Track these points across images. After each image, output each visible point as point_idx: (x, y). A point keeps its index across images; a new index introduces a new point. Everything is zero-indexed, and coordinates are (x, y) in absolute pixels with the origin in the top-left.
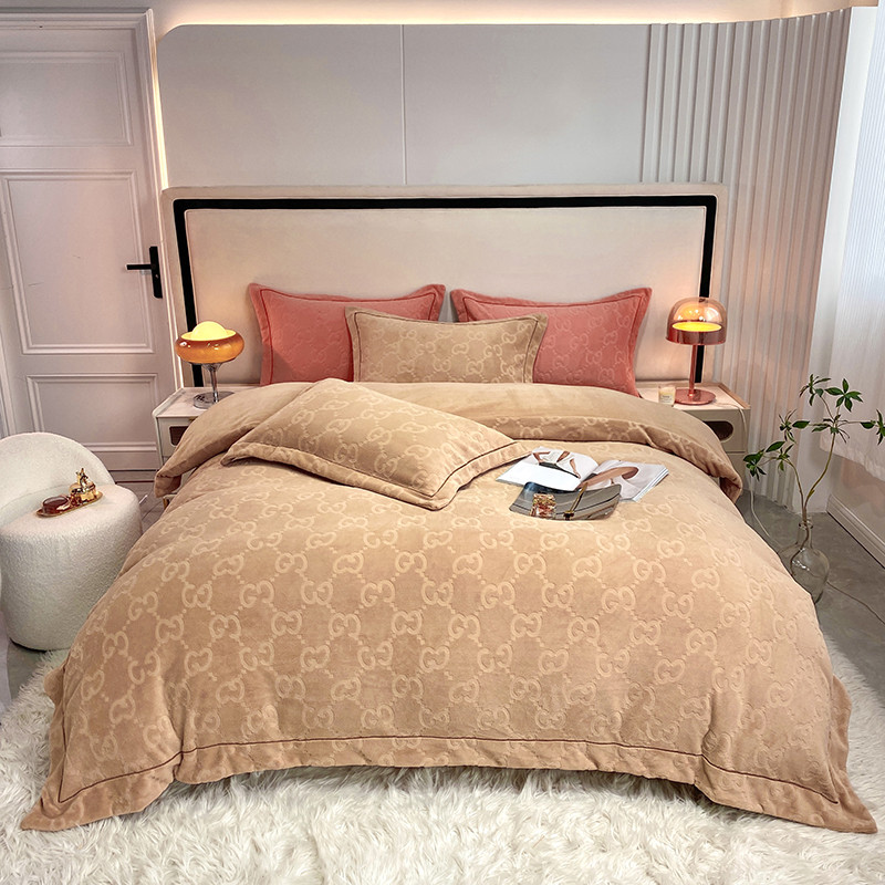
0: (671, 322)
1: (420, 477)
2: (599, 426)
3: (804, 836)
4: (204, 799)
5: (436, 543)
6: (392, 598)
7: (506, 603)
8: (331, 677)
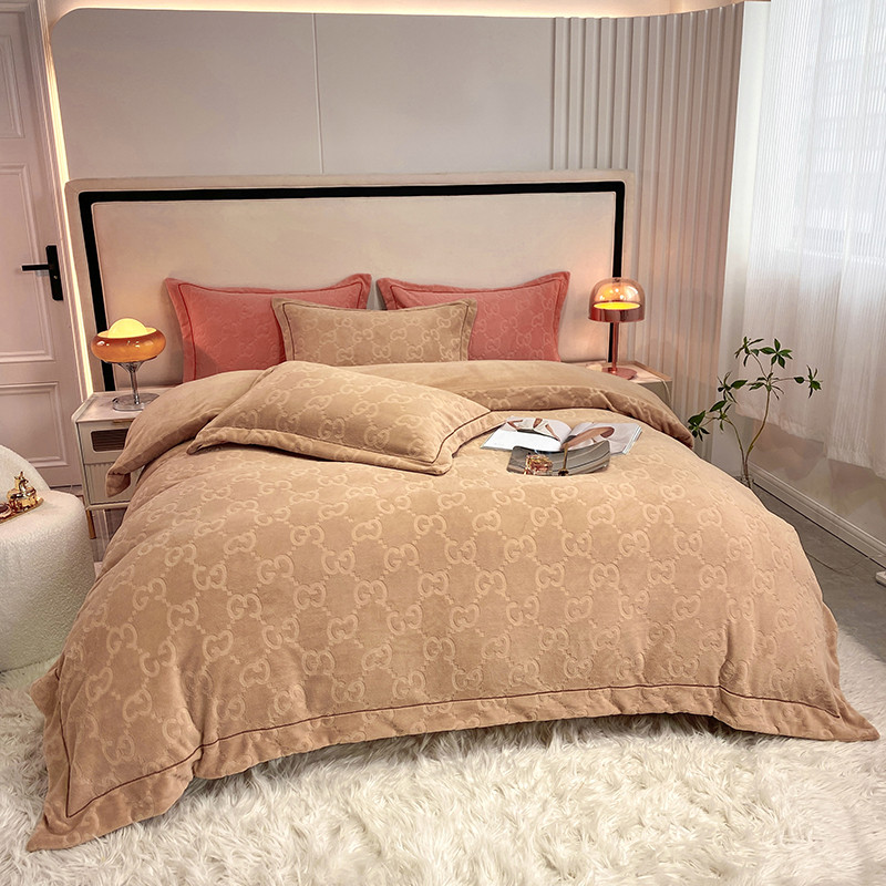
0: (593, 302)
1: (417, 445)
2: (562, 393)
3: (819, 750)
4: (226, 794)
5: (451, 504)
6: (417, 560)
7: (529, 556)
8: (361, 646)
